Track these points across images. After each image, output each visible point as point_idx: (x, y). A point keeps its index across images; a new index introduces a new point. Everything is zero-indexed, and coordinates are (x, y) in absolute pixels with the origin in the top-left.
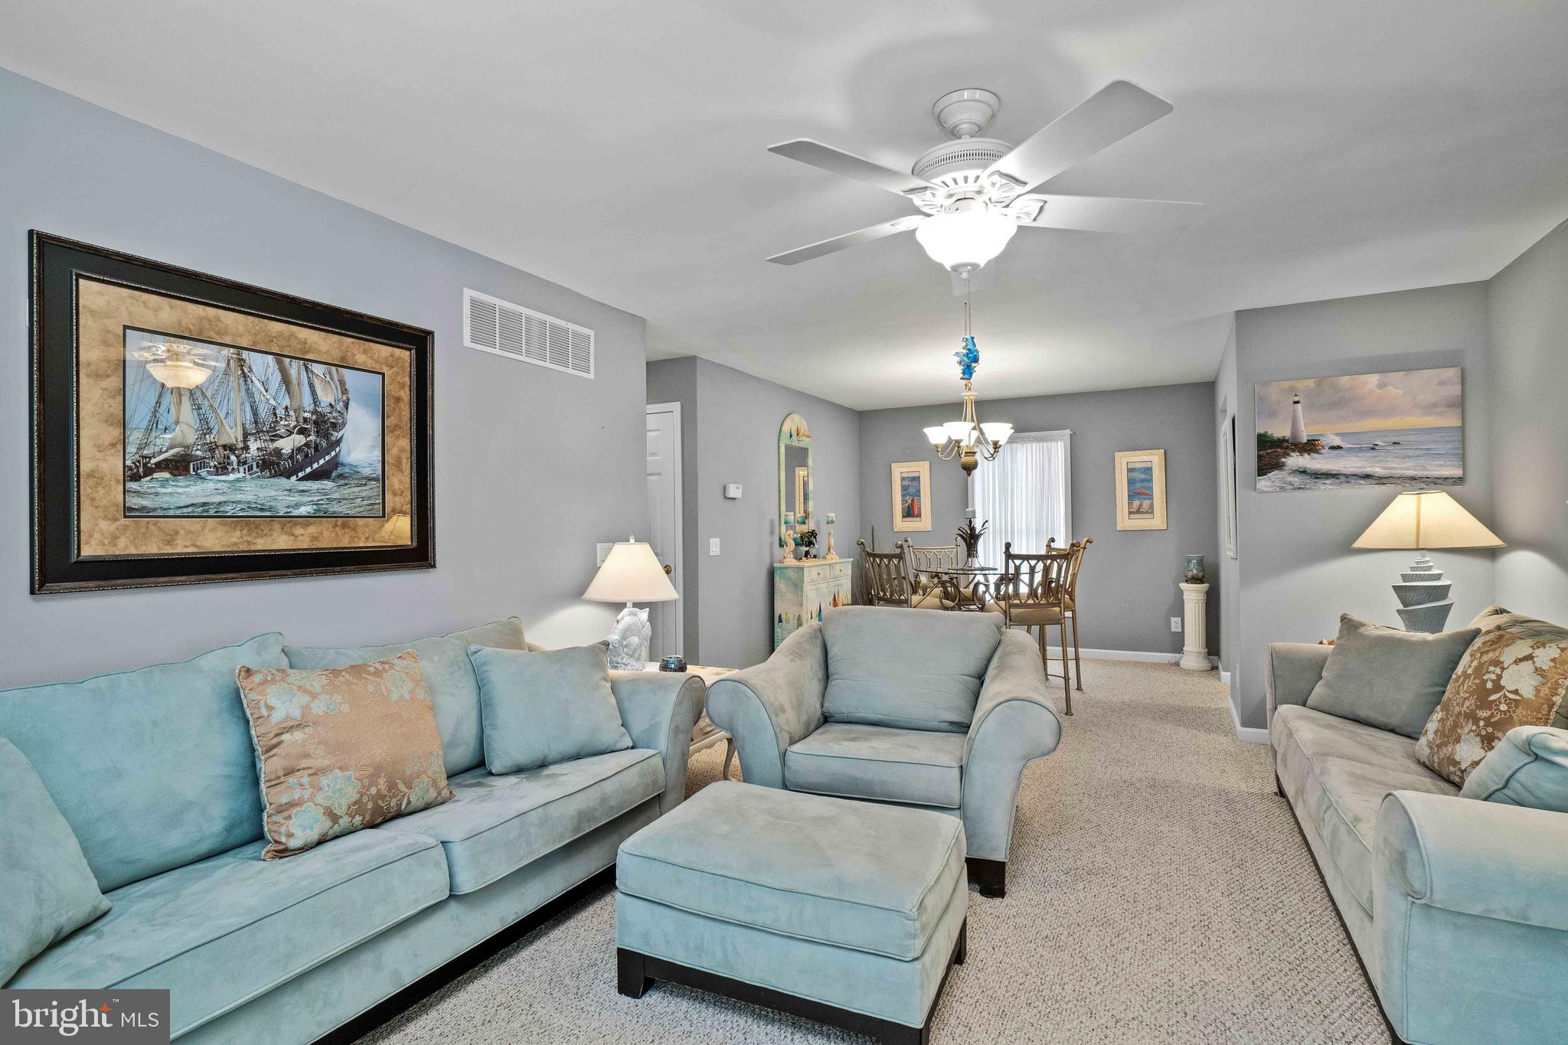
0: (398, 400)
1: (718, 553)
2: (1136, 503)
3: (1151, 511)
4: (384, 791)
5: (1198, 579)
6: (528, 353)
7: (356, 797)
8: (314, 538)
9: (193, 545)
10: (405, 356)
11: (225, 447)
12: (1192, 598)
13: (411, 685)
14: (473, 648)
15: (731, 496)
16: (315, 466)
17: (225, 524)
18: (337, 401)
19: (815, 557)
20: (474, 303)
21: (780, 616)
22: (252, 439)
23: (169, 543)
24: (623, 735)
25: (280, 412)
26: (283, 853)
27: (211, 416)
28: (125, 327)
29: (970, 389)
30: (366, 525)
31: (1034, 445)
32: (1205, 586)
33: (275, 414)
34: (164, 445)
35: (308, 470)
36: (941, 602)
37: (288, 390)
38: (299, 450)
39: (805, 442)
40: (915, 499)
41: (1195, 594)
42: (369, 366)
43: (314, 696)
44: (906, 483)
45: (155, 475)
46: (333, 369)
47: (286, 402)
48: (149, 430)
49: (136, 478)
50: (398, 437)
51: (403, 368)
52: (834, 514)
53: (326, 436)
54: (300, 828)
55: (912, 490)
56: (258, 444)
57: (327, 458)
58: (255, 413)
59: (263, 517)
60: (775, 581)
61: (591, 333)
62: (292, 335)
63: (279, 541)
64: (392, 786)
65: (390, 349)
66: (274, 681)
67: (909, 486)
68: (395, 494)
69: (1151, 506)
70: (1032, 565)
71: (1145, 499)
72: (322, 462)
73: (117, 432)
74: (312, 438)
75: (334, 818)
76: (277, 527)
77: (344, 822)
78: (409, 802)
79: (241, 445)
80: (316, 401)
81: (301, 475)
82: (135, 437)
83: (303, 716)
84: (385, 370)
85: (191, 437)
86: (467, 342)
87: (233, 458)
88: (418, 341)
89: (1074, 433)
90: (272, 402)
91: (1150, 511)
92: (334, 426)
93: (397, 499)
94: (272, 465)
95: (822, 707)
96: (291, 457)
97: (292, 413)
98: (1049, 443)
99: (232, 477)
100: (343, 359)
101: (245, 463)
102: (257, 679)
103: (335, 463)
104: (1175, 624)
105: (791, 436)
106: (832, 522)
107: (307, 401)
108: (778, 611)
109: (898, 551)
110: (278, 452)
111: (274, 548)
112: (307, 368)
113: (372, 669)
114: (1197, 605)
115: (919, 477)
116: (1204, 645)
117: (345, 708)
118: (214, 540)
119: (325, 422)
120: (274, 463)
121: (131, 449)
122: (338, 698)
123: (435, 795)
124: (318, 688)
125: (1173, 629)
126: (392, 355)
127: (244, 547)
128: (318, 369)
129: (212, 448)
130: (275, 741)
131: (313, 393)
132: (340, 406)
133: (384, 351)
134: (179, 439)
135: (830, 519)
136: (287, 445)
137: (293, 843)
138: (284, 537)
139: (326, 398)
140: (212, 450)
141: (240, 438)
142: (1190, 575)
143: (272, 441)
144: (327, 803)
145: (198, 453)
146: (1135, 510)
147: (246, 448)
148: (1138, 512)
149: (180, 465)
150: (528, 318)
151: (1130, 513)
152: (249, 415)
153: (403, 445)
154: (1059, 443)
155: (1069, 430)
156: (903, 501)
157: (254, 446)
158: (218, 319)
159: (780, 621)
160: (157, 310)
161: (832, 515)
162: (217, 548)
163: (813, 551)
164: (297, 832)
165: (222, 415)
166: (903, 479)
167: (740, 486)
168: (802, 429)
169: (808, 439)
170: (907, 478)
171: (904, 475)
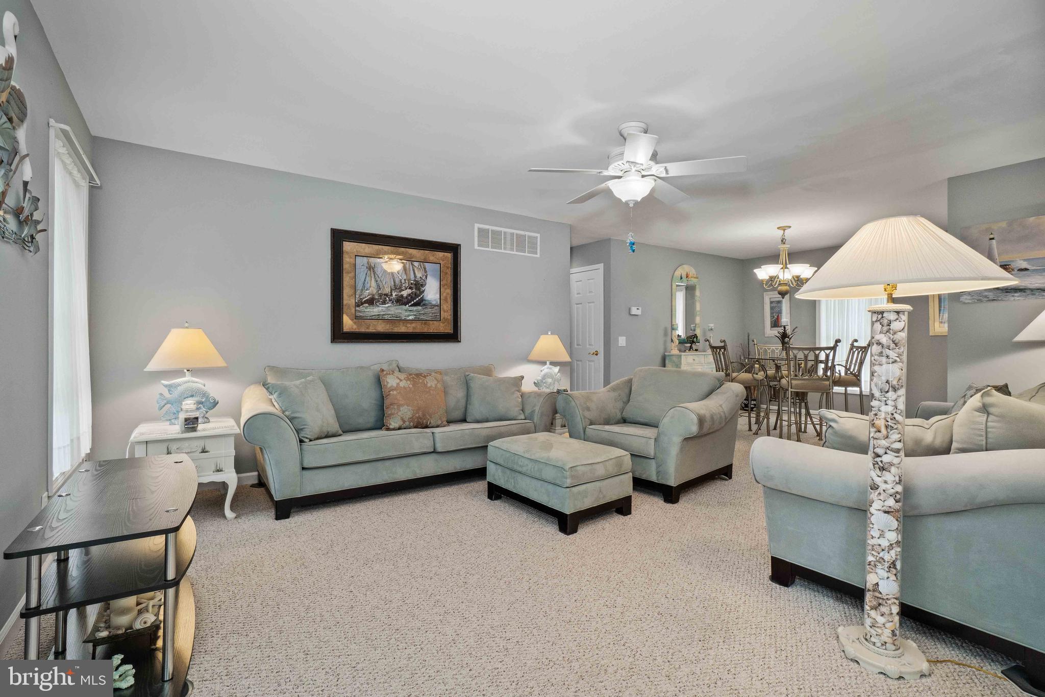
0: (446, 273)
1: (625, 345)
4: (421, 416)
6: (505, 249)
7: (411, 416)
8: (414, 328)
9: (375, 329)
10: (449, 255)
11: (385, 295)
13: (436, 382)
14: (467, 374)
15: (633, 314)
16: (415, 301)
17: (385, 322)
18: (423, 276)
19: (696, 350)
20: (480, 230)
22: (393, 291)
23: (368, 328)
24: (520, 414)
25: (403, 281)
26: (388, 429)
27: (380, 284)
28: (356, 256)
29: (784, 243)
30: (433, 324)
33: (401, 282)
34: (366, 295)
35: (413, 302)
36: (753, 376)
37: (406, 273)
38: (409, 295)
39: (693, 281)
40: (779, 315)
42: (434, 261)
43: (401, 380)
44: (774, 305)
45: (364, 305)
46: (422, 263)
47: (405, 277)
48: (362, 290)
49: (358, 306)
50: (446, 289)
51: (448, 261)
53: (419, 289)
54: (394, 424)
55: (777, 309)
56: (395, 293)
57: (419, 298)
58: (394, 282)
59: (397, 320)
60: (666, 363)
61: (538, 235)
62: (407, 252)
63: (402, 329)
64: (424, 415)
65: (443, 253)
66: (389, 374)
67: (774, 307)
68: (444, 312)
70: (806, 354)
72: (417, 299)
73: (353, 291)
74: (414, 290)
75: (404, 422)
76: (401, 323)
77: (407, 423)
78: (430, 423)
79: (390, 294)
80: (415, 277)
81: (410, 304)
82: (358, 293)
83: (397, 386)
84: (441, 262)
85: (375, 291)
86: (476, 247)
87: (387, 298)
88: (454, 249)
90: (400, 277)
92: (422, 285)
93: (446, 313)
94: (400, 301)
95: (621, 414)
96: (407, 298)
97: (407, 281)
99: (387, 305)
100: (425, 259)
101: (391, 300)
102: (385, 373)
103: (422, 300)
105: (681, 278)
106: (712, 330)
107: (412, 277)
109: (722, 344)
110: (402, 296)
111: (400, 331)
112: (412, 264)
113: (423, 375)
115: (782, 301)
117: (411, 386)
118: (381, 328)
119: (419, 284)
120: (400, 300)
121: (357, 296)
122: (409, 382)
123: (441, 422)
124: (403, 379)
126: (444, 256)
127: (390, 331)
128: (416, 264)
129: (380, 295)
130: (388, 393)
131: (414, 273)
132: (424, 277)
133: (440, 254)
134: (371, 292)
135: (710, 328)
136: (405, 293)
137: (391, 427)
138: (404, 328)
139: (419, 275)
140: (381, 296)
141: (390, 291)
143: (400, 292)
144: (402, 416)
145: (377, 297)
147: (392, 295)
149: (371, 302)
150: (505, 233)
152: (393, 283)
153: (449, 292)
156: (771, 317)
157: (394, 294)
158: (382, 249)
160: (364, 249)
161: (712, 325)
162: (382, 331)
163: (694, 347)
164: (393, 423)
165: (384, 284)
166: (771, 302)
167: (640, 308)
168: (690, 273)
169: (696, 279)
170: (774, 302)
171: (772, 300)
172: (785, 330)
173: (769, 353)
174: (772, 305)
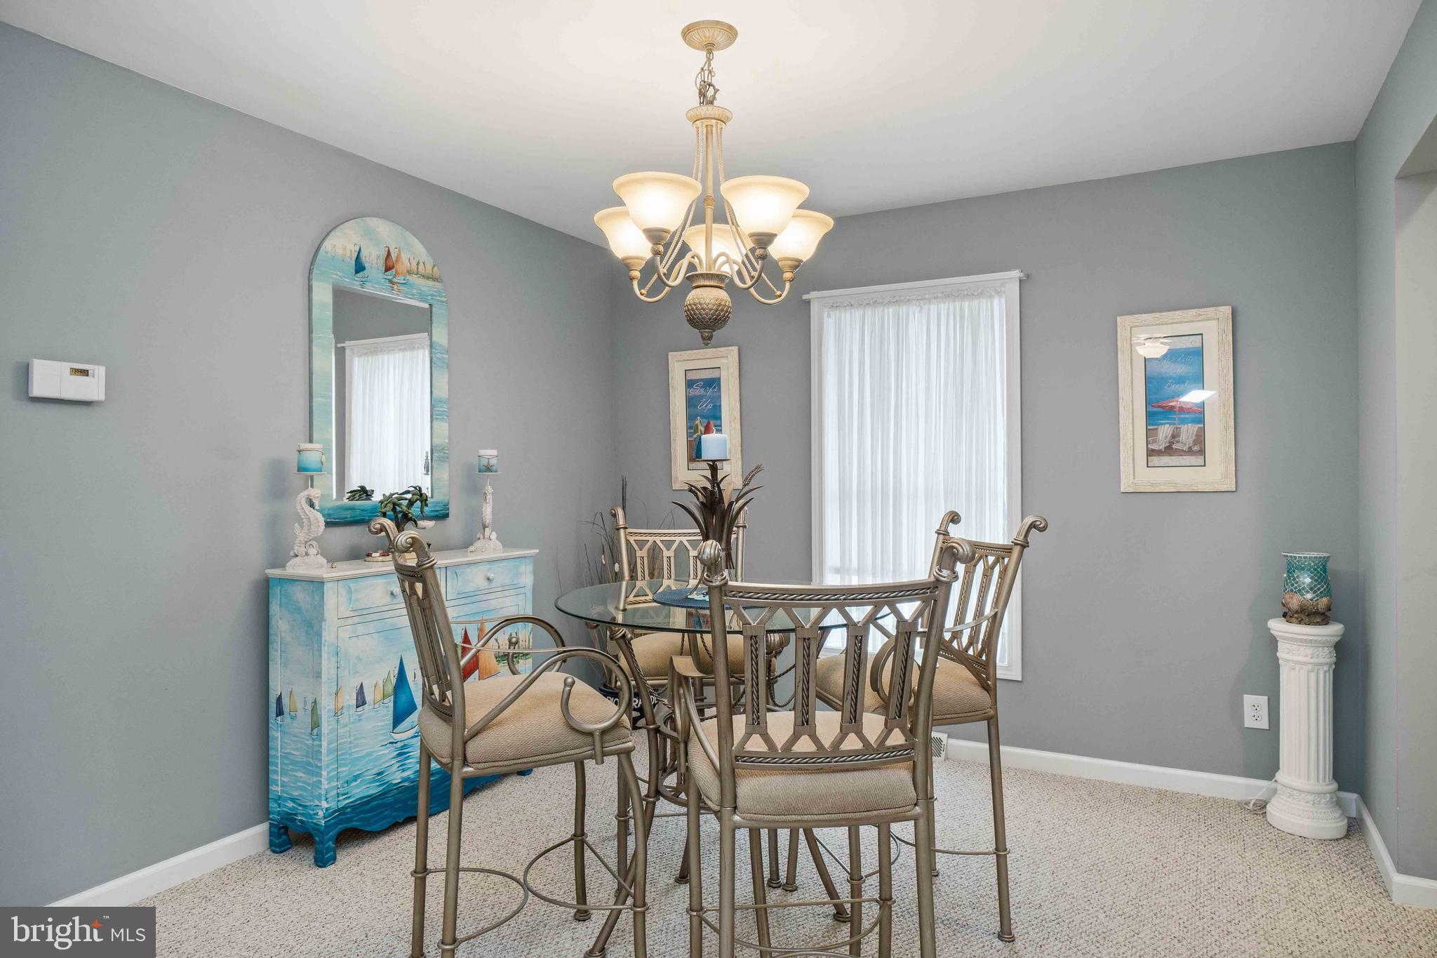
2: (1165, 431)
3: (1198, 448)
5: (1317, 613)
12: (1301, 659)
21: (279, 699)
31: (944, 307)
32: (1334, 630)
40: (711, 422)
41: (1310, 651)
44: (697, 391)
52: (494, 452)
55: (706, 406)
60: (271, 613)
67: (701, 397)
69: (1200, 439)
71: (1183, 421)
89: (1028, 276)
91: (1196, 448)
98: (975, 303)
104: (1254, 711)
105: (359, 268)
106: (488, 469)
108: (276, 686)
114: (1313, 676)
115: (719, 379)
116: (1329, 773)
125: (1249, 722)
135: (484, 462)
142: (1295, 602)
146: (1162, 447)
148: (1169, 450)
151: (1151, 453)
154: (996, 301)
155: (1017, 271)
156: (689, 428)
159: (280, 712)
161: (490, 453)
166: (690, 384)
167: (99, 372)
168: (404, 257)
169: (431, 283)
170: (696, 381)
171: (692, 376)
172: (714, 480)
173: (669, 558)
174: (692, 393)
